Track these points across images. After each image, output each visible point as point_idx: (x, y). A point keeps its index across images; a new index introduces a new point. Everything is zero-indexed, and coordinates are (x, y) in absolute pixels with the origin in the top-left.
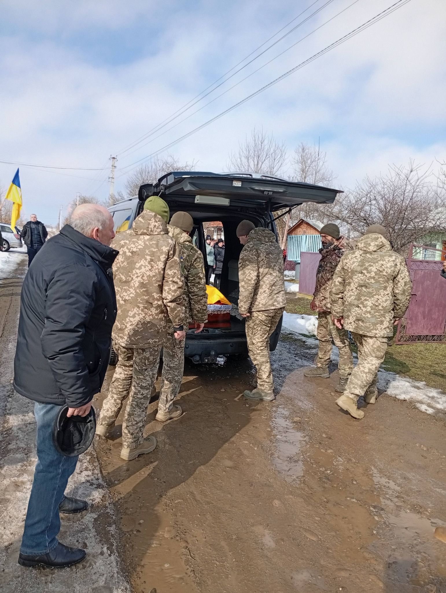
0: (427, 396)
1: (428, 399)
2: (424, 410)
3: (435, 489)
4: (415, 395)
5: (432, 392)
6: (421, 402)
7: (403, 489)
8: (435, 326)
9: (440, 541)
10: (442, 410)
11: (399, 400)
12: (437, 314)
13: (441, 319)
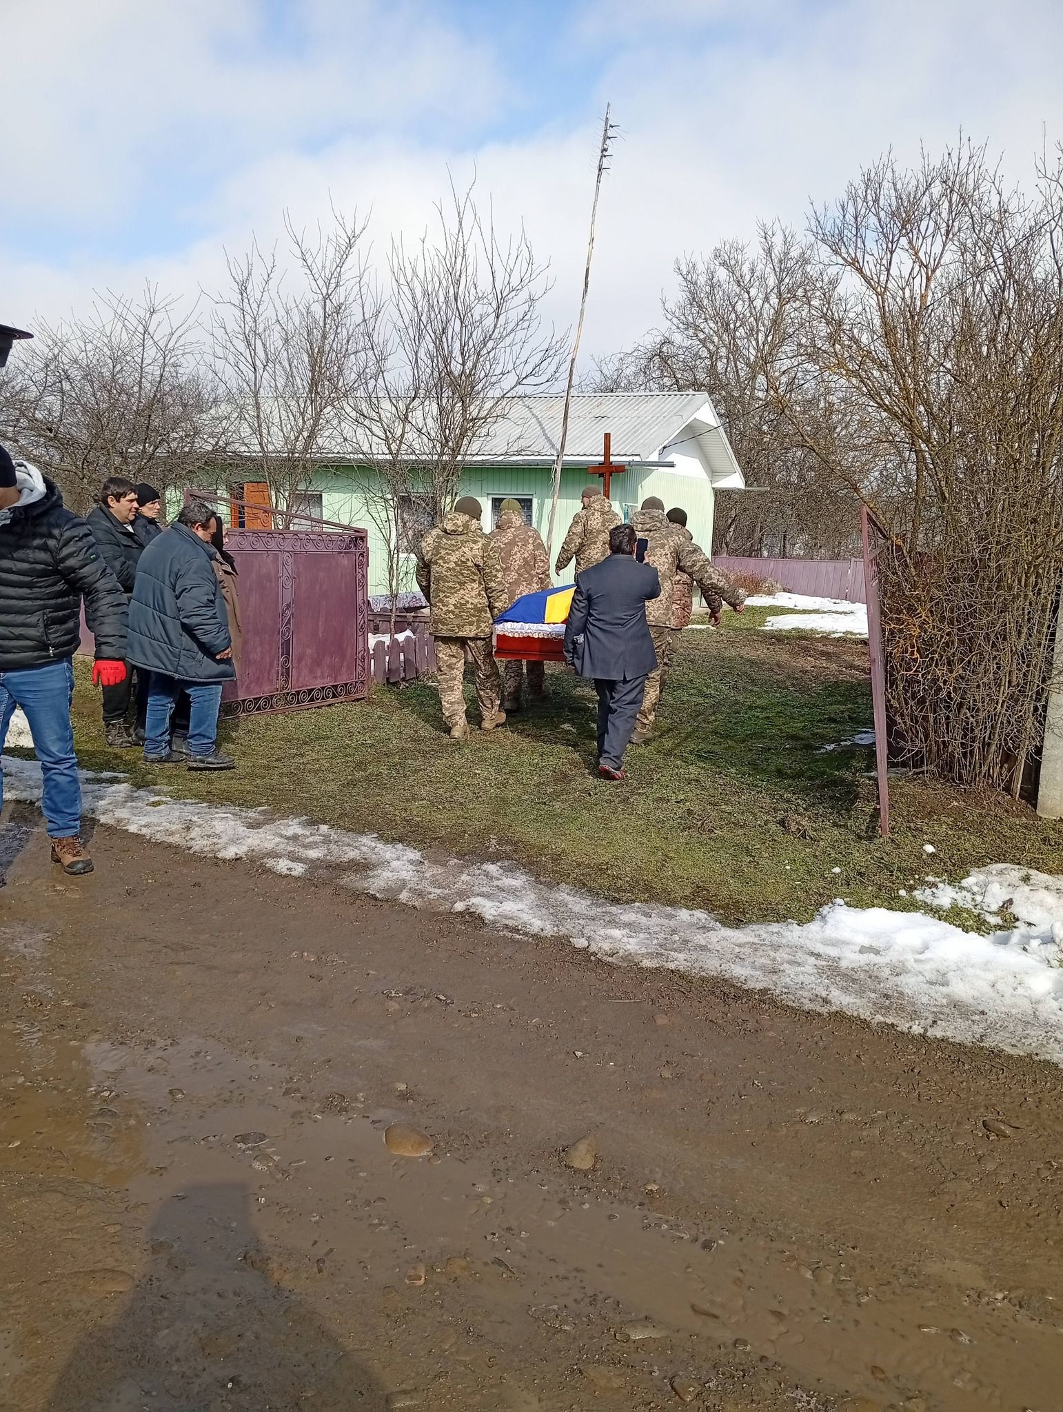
0: (281, 836)
1: (288, 843)
2: (285, 871)
3: (358, 1043)
4: (257, 842)
5: (289, 826)
6: (274, 855)
7: (292, 1069)
8: (258, 678)
9: (403, 1157)
10: (322, 861)
11: (224, 860)
12: (258, 650)
13: (268, 659)
